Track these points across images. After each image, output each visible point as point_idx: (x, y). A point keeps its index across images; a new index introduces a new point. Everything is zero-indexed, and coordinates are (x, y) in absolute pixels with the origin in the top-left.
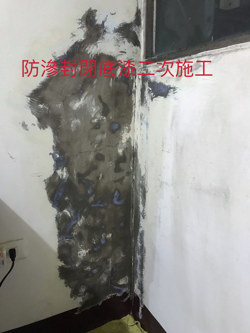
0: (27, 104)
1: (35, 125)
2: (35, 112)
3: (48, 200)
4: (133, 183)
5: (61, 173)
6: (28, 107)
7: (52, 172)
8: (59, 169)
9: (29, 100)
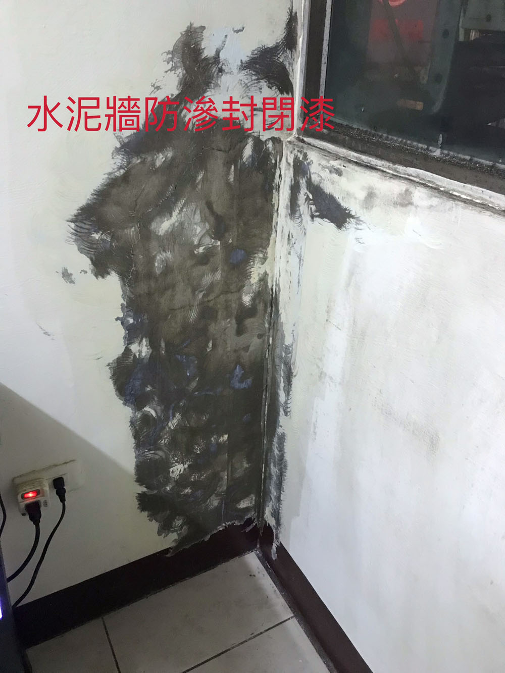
0: (70, 235)
1: (86, 272)
2: (85, 248)
3: (117, 395)
4: (269, 351)
5: (138, 348)
6: (72, 240)
7: (121, 350)
8: (134, 342)
9: (74, 228)
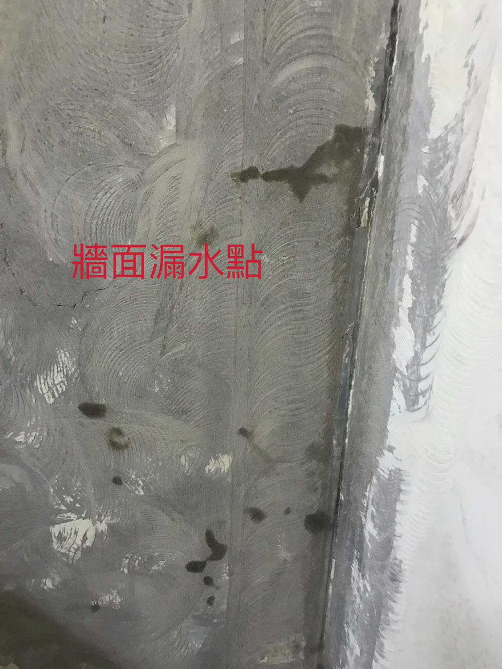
4: (371, 203)
